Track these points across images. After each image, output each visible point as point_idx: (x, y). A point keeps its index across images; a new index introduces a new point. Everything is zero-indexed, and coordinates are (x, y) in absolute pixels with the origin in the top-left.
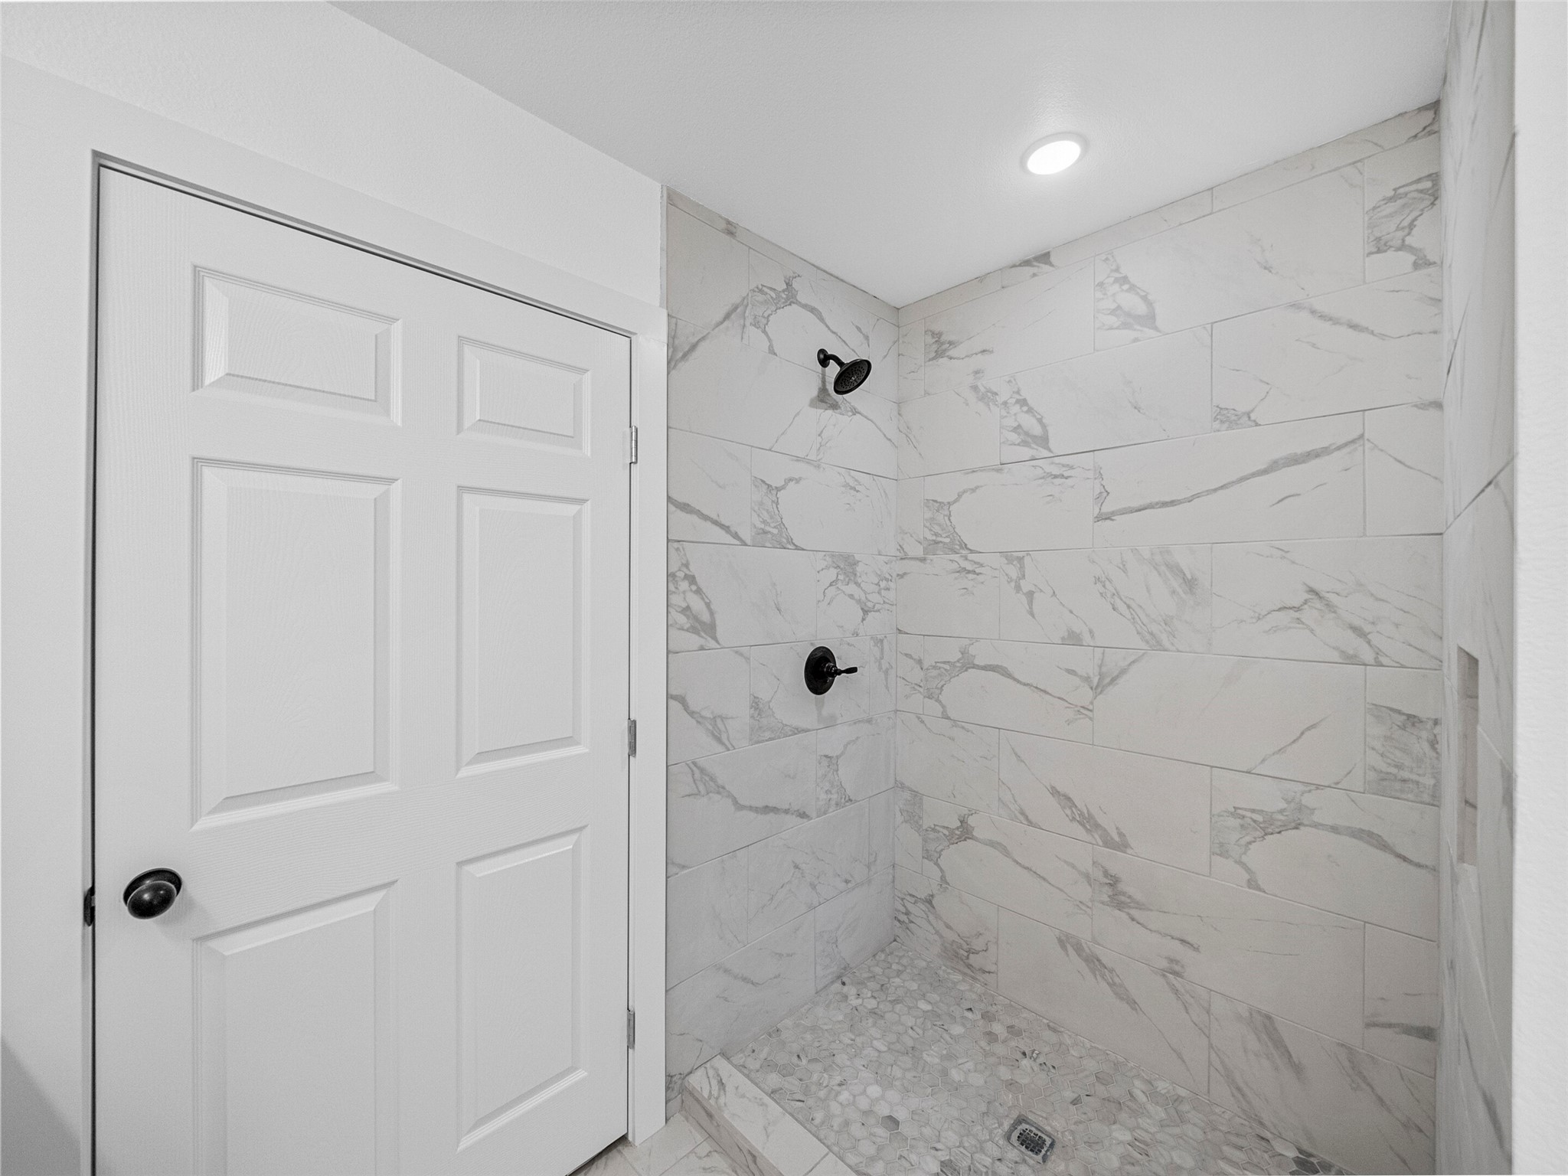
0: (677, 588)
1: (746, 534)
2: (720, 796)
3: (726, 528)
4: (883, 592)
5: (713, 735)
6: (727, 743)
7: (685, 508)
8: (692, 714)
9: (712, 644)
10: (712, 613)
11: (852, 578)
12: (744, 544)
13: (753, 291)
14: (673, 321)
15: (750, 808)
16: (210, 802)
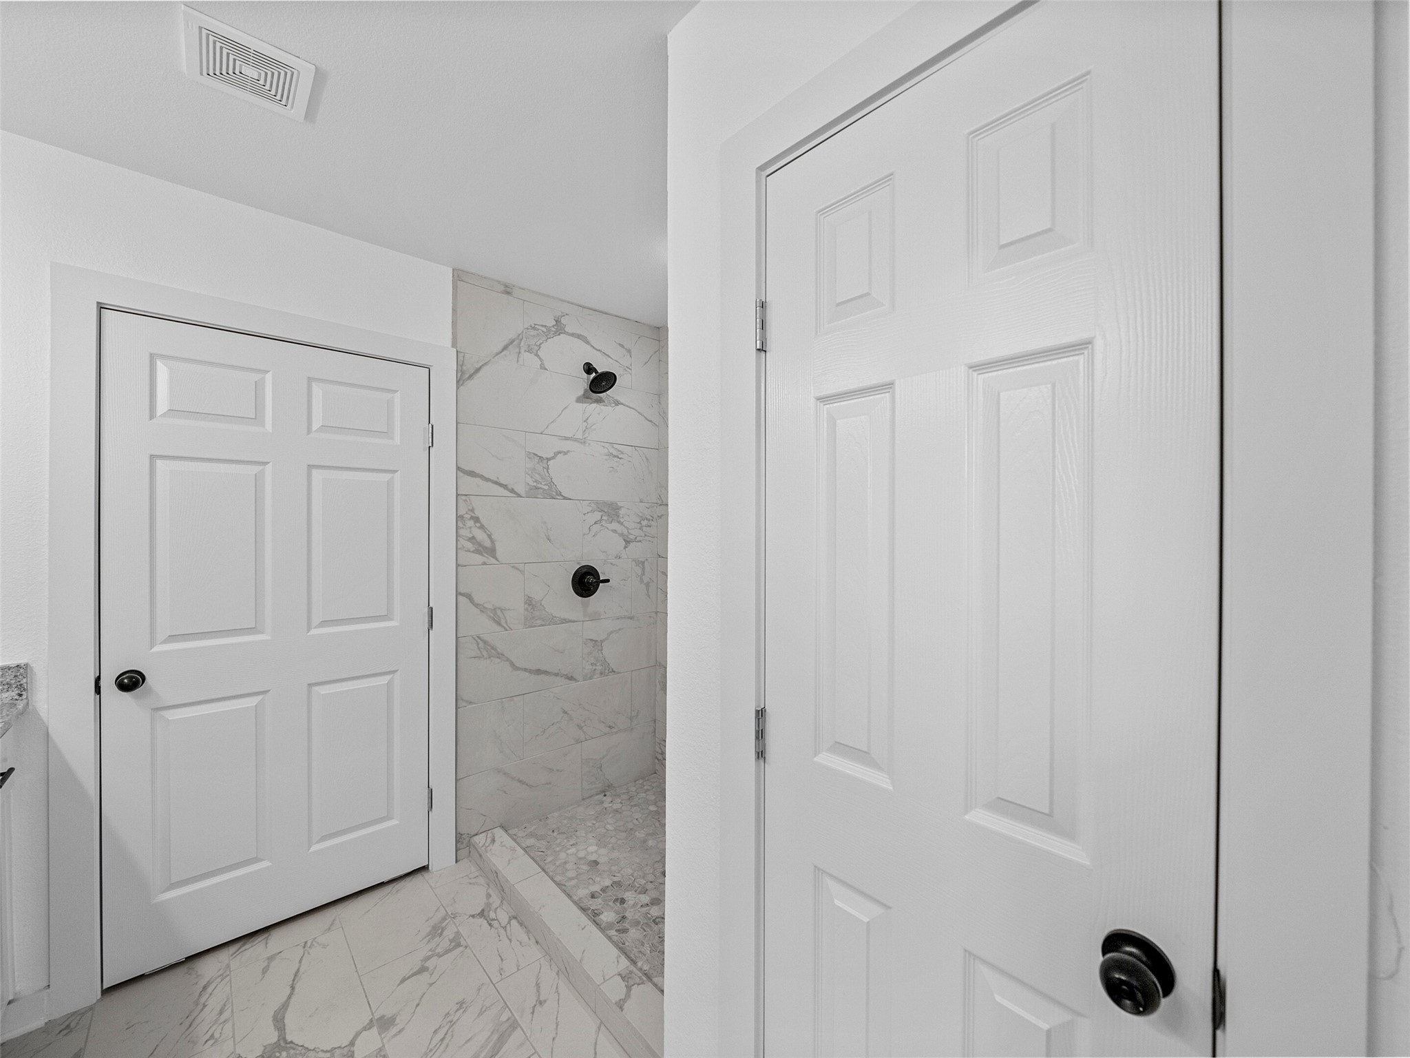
0: (464, 525)
1: (521, 489)
2: (499, 660)
3: (505, 487)
4: (644, 529)
5: (494, 620)
6: (505, 625)
7: (472, 474)
8: (476, 605)
9: (493, 561)
10: (492, 541)
11: (615, 518)
12: (519, 496)
13: (527, 329)
14: (461, 355)
15: (525, 670)
16: (161, 637)
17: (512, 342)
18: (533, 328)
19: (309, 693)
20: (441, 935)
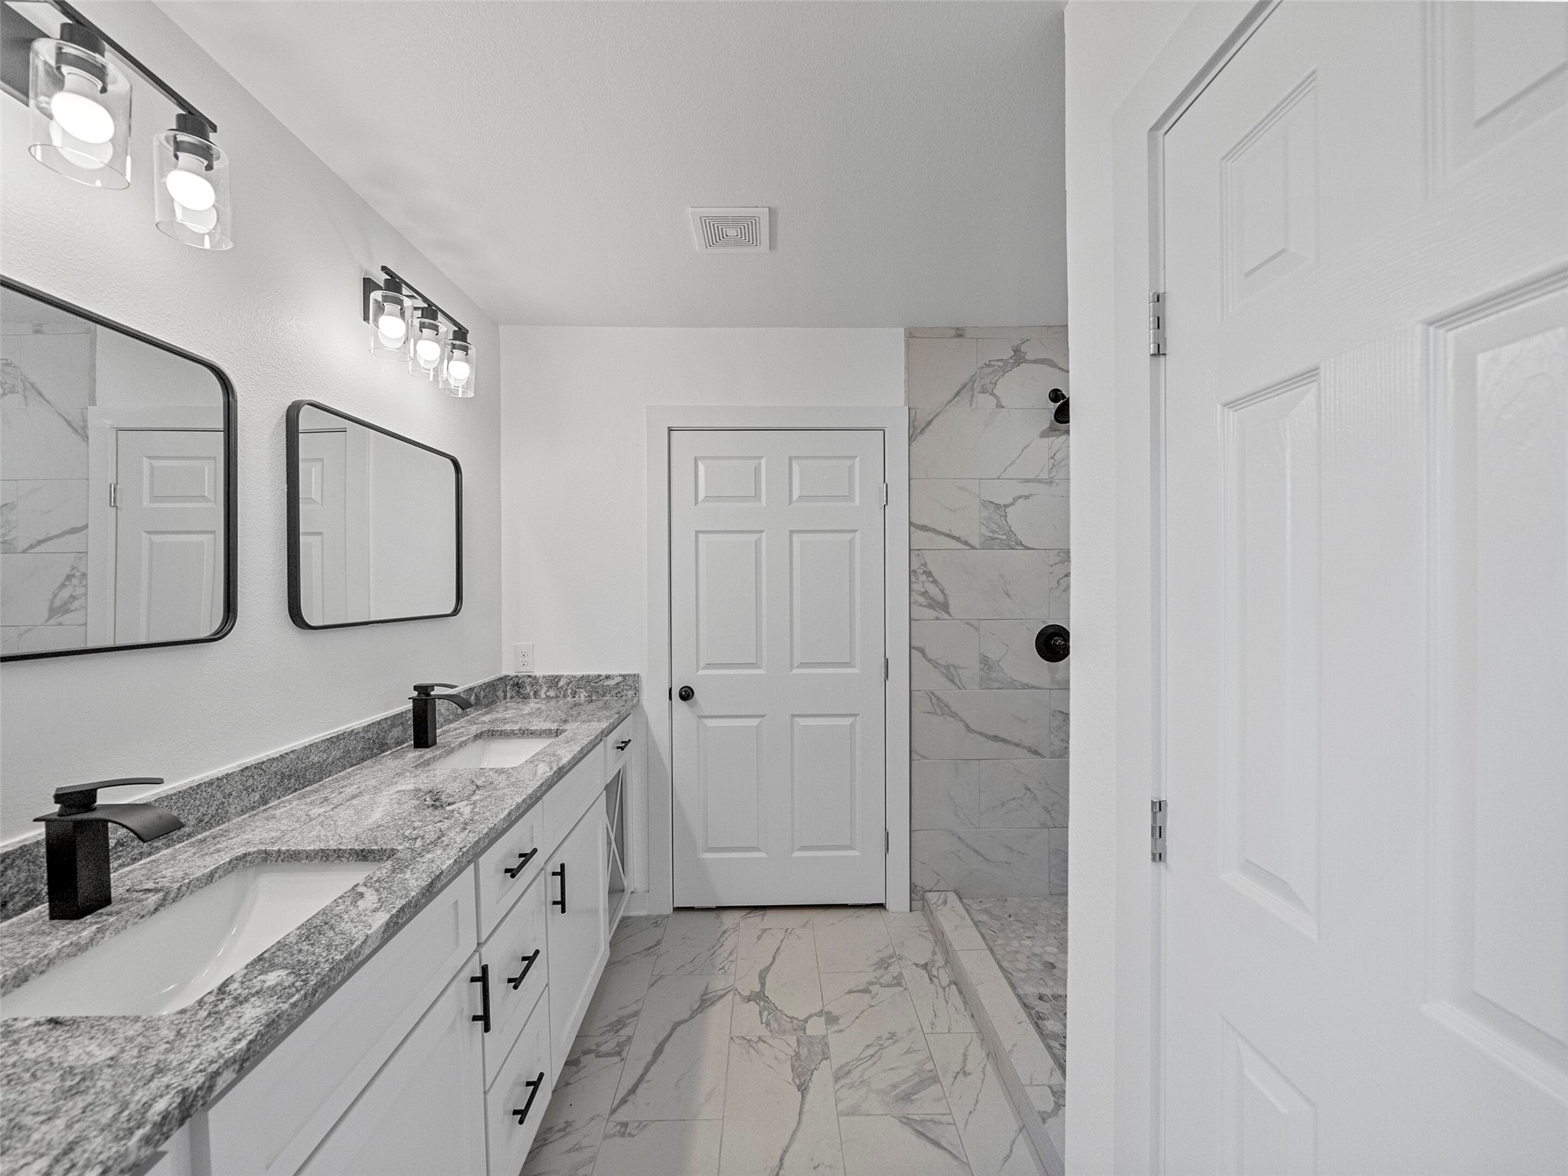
0: (917, 580)
1: (975, 541)
2: (953, 720)
3: (958, 539)
5: (947, 677)
6: (959, 684)
7: (924, 528)
8: (929, 660)
9: (946, 616)
10: (945, 596)
12: (973, 548)
13: (982, 368)
14: (913, 411)
15: (981, 734)
16: (702, 664)
17: (964, 386)
18: (988, 366)
19: (792, 722)
20: (886, 968)
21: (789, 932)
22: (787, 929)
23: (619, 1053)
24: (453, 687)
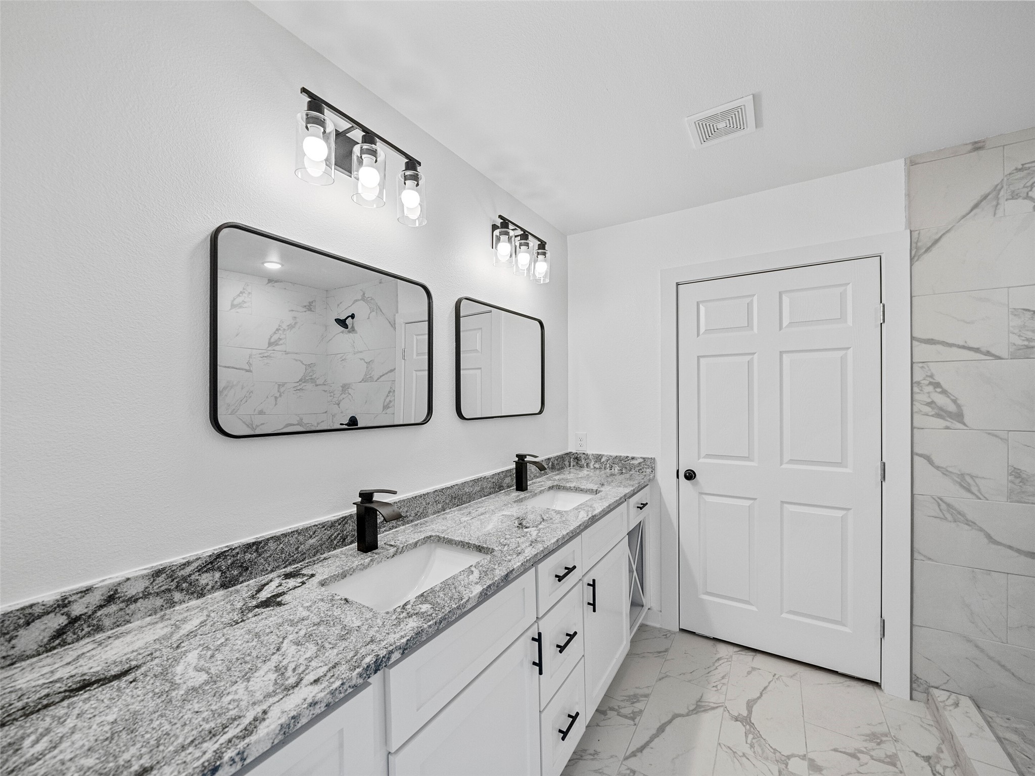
0: (921, 390)
1: (1002, 351)
2: (969, 528)
3: (976, 350)
6: (978, 494)
7: (931, 342)
8: (938, 468)
9: (962, 426)
10: (959, 406)
12: (999, 358)
14: (915, 235)
15: (1010, 547)
16: (703, 454)
17: (985, 197)
18: (1019, 171)
19: (782, 509)
21: (777, 676)
22: (775, 674)
23: (633, 719)
24: (536, 457)
